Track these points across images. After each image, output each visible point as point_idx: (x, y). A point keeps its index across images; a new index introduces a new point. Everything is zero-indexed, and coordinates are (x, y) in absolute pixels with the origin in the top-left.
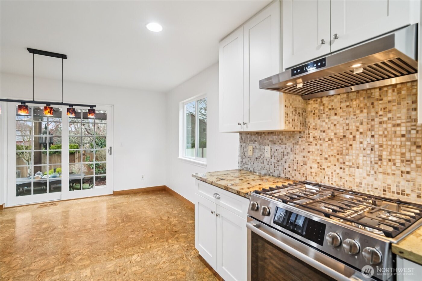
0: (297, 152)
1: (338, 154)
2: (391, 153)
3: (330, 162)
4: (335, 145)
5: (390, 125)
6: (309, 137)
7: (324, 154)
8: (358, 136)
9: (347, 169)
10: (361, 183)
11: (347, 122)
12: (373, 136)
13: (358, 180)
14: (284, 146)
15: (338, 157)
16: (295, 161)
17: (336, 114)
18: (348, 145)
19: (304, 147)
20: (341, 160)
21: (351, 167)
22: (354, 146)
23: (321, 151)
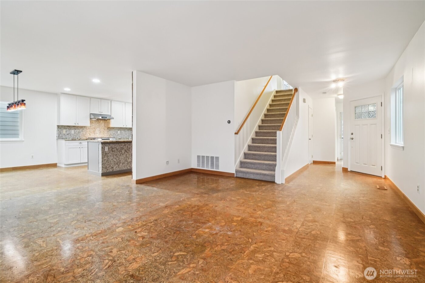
4: (93, 130)
6: (87, 128)
10: (98, 136)
12: (99, 128)
14: (79, 130)
17: (93, 124)
21: (96, 134)
23: (90, 131)
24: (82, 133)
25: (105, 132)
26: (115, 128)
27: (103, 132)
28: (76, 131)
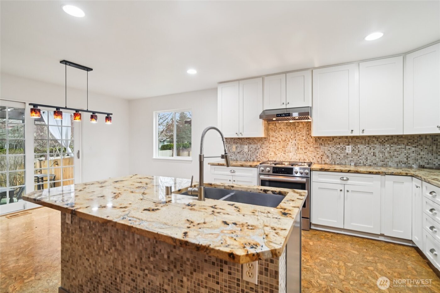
0: (264, 147)
1: (283, 148)
2: (301, 146)
3: (279, 151)
4: (282, 144)
5: (301, 136)
6: (270, 140)
7: (277, 148)
8: (290, 140)
9: (286, 153)
10: (292, 158)
11: (286, 134)
12: (295, 140)
13: (290, 157)
14: (256, 145)
15: (283, 149)
16: (263, 152)
17: (282, 131)
18: (287, 144)
19: (267, 145)
20: (284, 150)
21: (288, 152)
22: (289, 144)
23: (276, 146)
24: (261, 150)
25: (309, 148)
26: (336, 137)
27: (303, 148)
28: (251, 146)
